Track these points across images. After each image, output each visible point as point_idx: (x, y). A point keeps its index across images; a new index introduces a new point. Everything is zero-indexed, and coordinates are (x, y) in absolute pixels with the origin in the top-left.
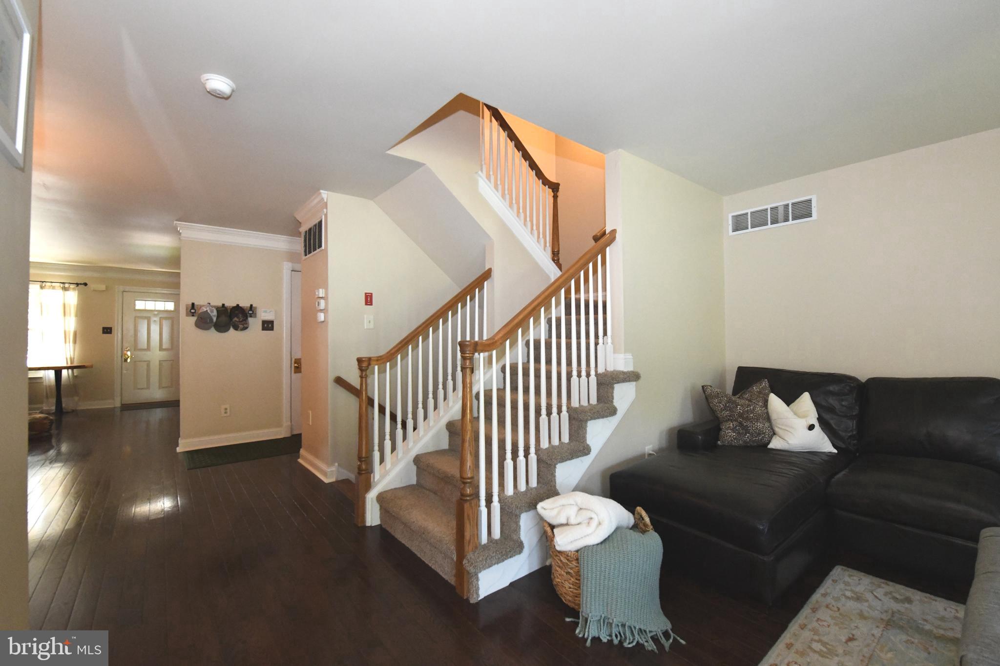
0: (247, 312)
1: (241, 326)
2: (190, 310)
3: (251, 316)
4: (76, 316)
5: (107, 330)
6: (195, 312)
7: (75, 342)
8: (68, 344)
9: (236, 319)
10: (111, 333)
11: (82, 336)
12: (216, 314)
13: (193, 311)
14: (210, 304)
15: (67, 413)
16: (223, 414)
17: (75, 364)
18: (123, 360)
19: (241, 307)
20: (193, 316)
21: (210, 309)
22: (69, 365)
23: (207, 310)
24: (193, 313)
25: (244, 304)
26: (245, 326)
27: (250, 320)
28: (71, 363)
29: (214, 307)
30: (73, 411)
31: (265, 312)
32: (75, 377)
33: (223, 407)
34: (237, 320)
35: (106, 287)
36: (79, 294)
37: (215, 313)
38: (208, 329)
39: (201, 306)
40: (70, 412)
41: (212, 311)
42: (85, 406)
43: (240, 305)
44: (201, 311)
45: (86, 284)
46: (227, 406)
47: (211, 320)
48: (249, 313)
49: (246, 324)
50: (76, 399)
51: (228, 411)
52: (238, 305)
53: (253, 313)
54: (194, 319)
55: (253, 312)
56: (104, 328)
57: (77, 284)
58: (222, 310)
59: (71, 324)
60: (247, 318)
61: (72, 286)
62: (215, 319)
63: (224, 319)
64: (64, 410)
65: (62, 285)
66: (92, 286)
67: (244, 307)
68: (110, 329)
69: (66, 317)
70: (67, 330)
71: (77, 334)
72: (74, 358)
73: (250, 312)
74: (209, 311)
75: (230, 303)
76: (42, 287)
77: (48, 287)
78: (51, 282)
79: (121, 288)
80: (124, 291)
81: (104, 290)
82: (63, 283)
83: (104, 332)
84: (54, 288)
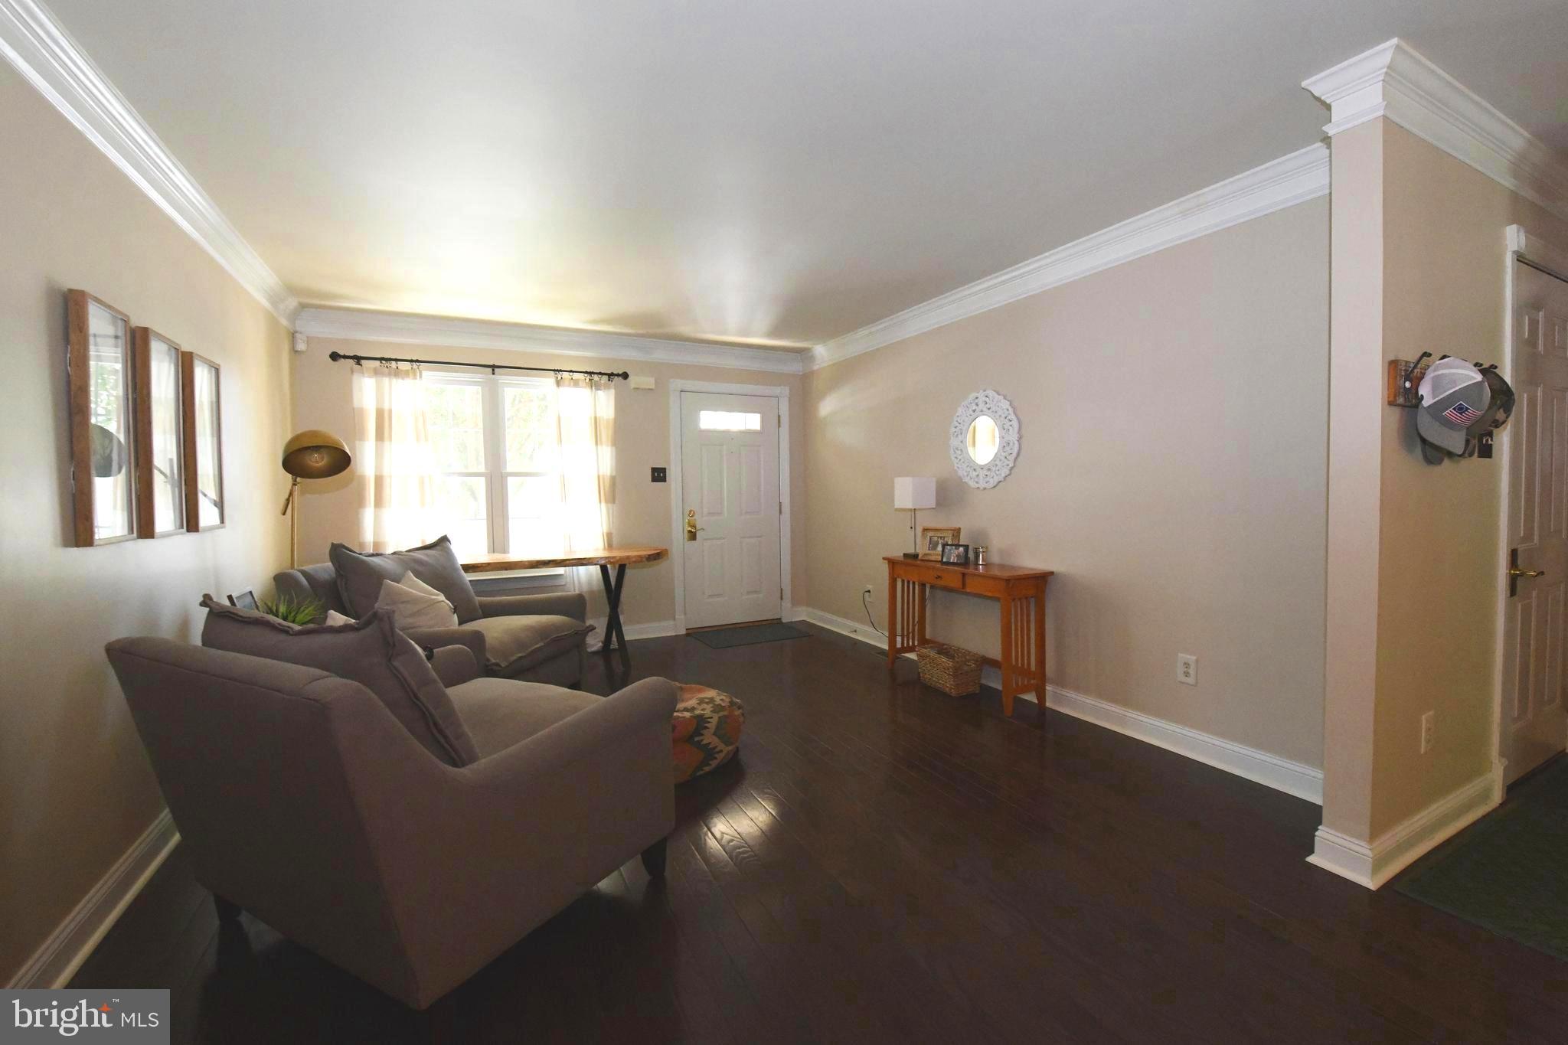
4: (613, 444)
5: (659, 475)
7: (613, 499)
8: (603, 505)
11: (623, 488)
18: (686, 536)
35: (655, 381)
45: (625, 376)
56: (654, 470)
57: (612, 376)
59: (604, 460)
61: (605, 380)
65: (587, 378)
66: (636, 379)
68: (664, 470)
69: (599, 446)
70: (602, 473)
71: (614, 482)
76: (558, 383)
77: (567, 382)
78: (571, 371)
79: (677, 384)
80: (681, 391)
81: (653, 387)
82: (591, 373)
83: (654, 479)
84: (576, 383)
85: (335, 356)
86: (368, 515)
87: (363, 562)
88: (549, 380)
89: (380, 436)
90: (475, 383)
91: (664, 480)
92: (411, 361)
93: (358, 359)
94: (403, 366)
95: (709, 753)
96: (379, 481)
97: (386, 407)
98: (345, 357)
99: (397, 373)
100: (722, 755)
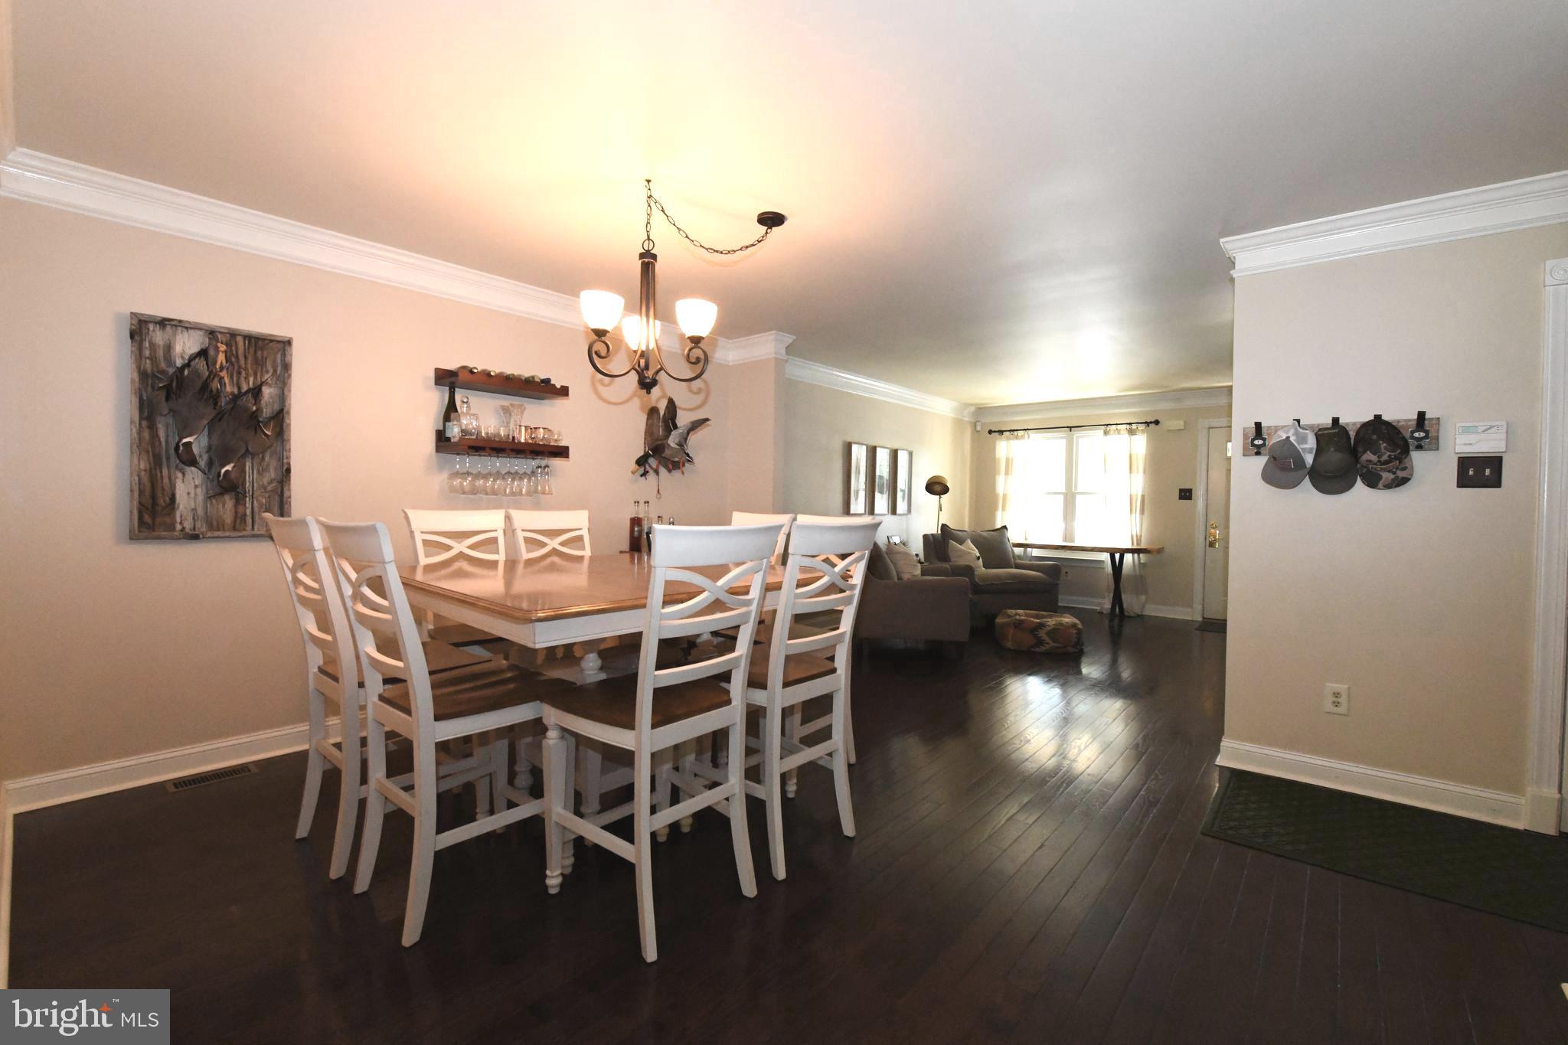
0: (1407, 435)
1: (1387, 476)
2: (1253, 440)
3: (1419, 447)
4: (1145, 472)
5: (1186, 494)
6: (1264, 445)
7: (1142, 512)
8: (1134, 515)
9: (1369, 456)
10: (1190, 499)
11: (1152, 504)
12: (1315, 446)
13: (1258, 442)
14: (1298, 421)
15: (1129, 617)
16: (1328, 706)
17: (1143, 546)
18: (1208, 543)
19: (1387, 423)
20: (1258, 453)
21: (1296, 434)
22: (1135, 547)
23: (1288, 438)
24: (1258, 447)
25: (1399, 412)
26: (1401, 474)
27: (1417, 457)
28: (1138, 544)
29: (1311, 427)
30: (1139, 616)
31: (1466, 430)
32: (1142, 566)
33: (1332, 686)
34: (1374, 458)
35: (1185, 422)
36: (1148, 437)
37: (1311, 442)
38: (1292, 484)
39: (1277, 428)
40: (1133, 617)
41: (1303, 439)
42: (1153, 610)
43: (1384, 418)
44: (1274, 440)
45: (1157, 422)
46: (1342, 687)
47: (1300, 462)
48: (1413, 437)
49: (1405, 469)
50: (1143, 598)
51: (1343, 700)
52: (1378, 417)
53: (1427, 437)
54: (1261, 461)
55: (1427, 432)
56: (1181, 491)
57: (1147, 423)
58: (1332, 436)
59: (1138, 484)
60: (1406, 451)
61: (1141, 427)
62: (1309, 459)
63: (1334, 457)
64: (1126, 613)
65: (1128, 427)
66: (1168, 424)
67: (1399, 421)
68: (1190, 491)
69: (1132, 475)
70: (1134, 493)
71: (1146, 499)
72: (1141, 536)
73: (1416, 435)
74: (1292, 439)
75: (1354, 416)
76: (1106, 433)
77: (1112, 432)
78: (1117, 424)
79: (1204, 423)
80: (1209, 428)
81: (1182, 428)
82: (1130, 424)
83: (1181, 498)
84: (1119, 431)
85: (990, 432)
86: (999, 514)
87: (953, 533)
88: (1100, 432)
89: (1007, 473)
90: (1062, 438)
91: (1190, 498)
92: (1024, 430)
93: (1001, 432)
94: (1020, 433)
95: (1040, 642)
96: (1005, 496)
97: (1010, 457)
98: (995, 432)
99: (1017, 438)
100: (1047, 646)
